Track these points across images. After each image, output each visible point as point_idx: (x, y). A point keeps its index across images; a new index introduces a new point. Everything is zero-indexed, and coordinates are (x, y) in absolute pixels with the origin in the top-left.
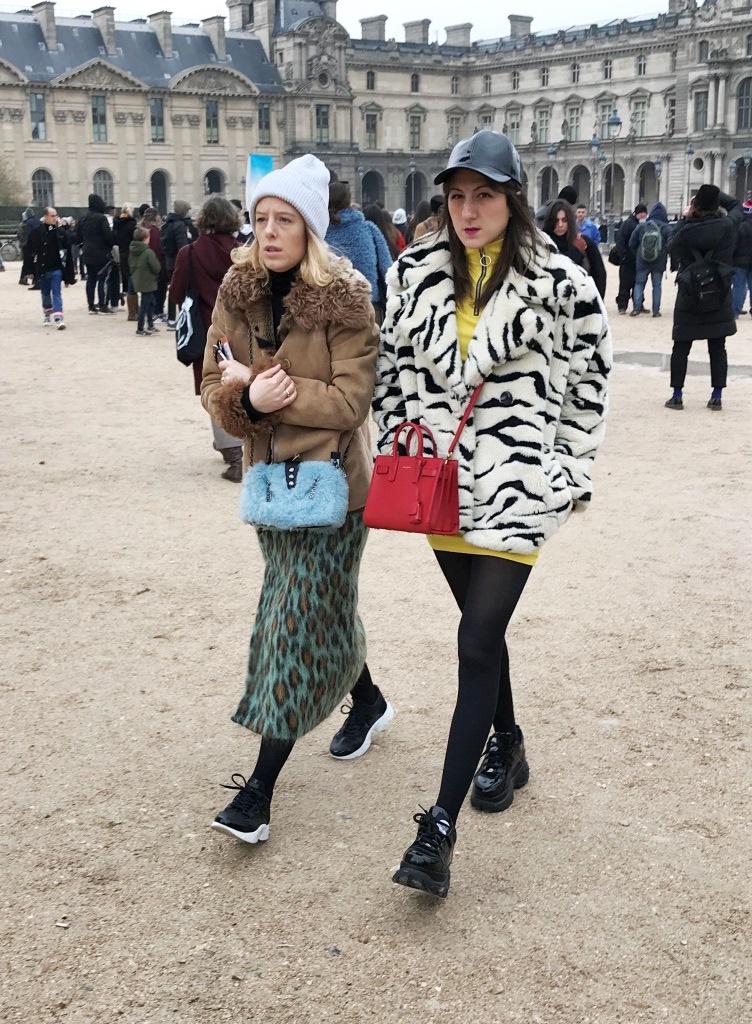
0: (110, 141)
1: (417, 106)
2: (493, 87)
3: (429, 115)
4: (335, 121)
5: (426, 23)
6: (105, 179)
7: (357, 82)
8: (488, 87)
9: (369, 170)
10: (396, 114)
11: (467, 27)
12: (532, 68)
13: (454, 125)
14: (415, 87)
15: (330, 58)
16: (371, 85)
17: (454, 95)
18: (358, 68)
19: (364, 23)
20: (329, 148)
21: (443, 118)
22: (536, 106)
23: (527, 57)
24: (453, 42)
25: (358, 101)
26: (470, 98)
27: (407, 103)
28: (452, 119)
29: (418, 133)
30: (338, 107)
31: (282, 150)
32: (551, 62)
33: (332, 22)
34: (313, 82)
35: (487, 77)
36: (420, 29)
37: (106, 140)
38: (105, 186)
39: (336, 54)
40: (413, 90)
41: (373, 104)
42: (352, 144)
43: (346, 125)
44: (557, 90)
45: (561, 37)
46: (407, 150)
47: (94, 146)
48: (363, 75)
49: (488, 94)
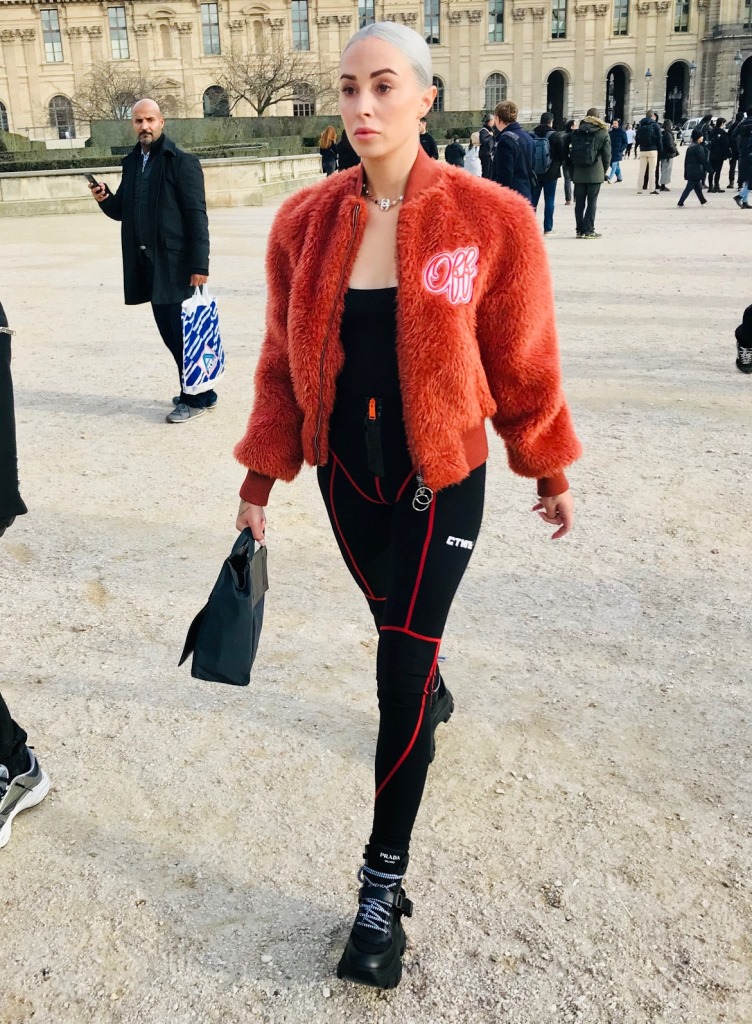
0: (506, 41)
6: (498, 83)
31: (701, 37)
37: (503, 40)
38: (498, 90)
47: (489, 48)
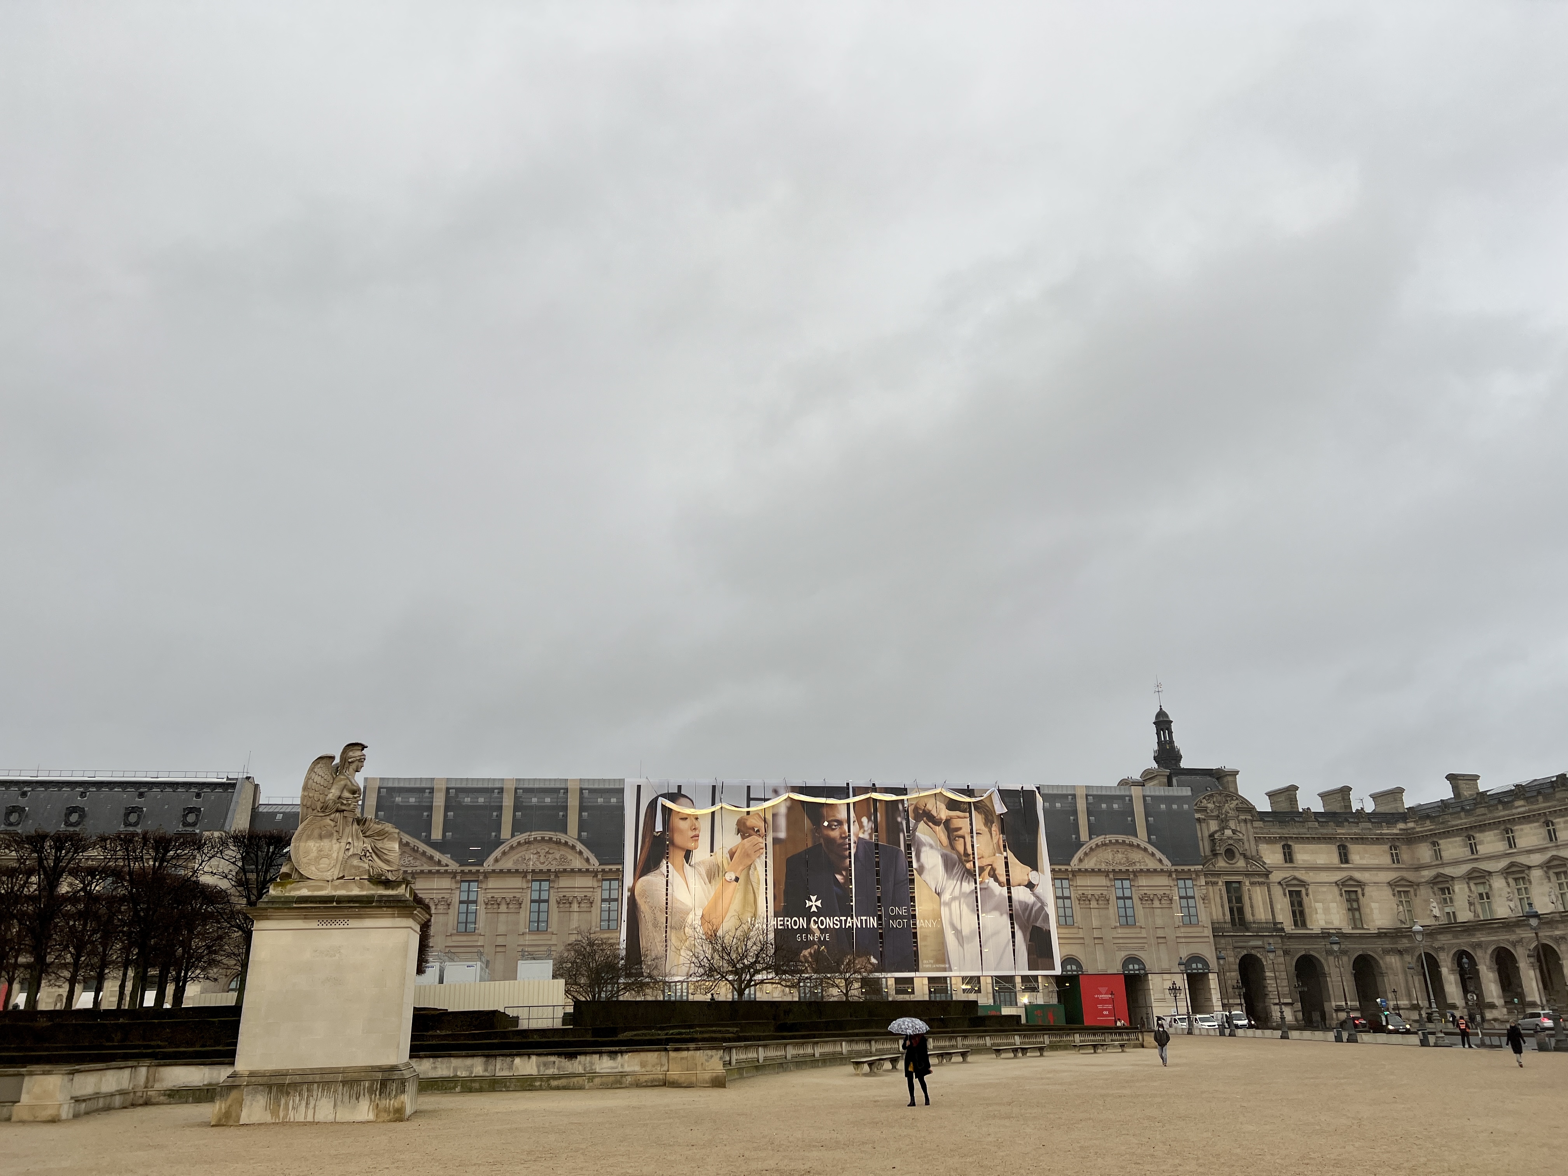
1: (1351, 879)
2: (1443, 854)
3: (1367, 889)
4: (1250, 899)
5: (1345, 792)
7: (1272, 856)
8: (1438, 854)
9: (1303, 953)
10: (1324, 889)
11: (1397, 793)
12: (1491, 830)
13: (1403, 899)
14: (1344, 858)
15: (1234, 832)
16: (1289, 856)
17: (1395, 866)
18: (1270, 841)
19: (1271, 795)
20: (1247, 930)
21: (1387, 892)
22: (1506, 872)
23: (1480, 818)
24: (1382, 809)
25: (1276, 876)
26: (1419, 868)
27: (1338, 876)
28: (1399, 892)
29: (1358, 909)
30: (1252, 884)
32: (1513, 821)
33: (1235, 796)
34: (1220, 858)
35: (1434, 844)
36: (1339, 797)
39: (1242, 827)
40: (1342, 862)
41: (1295, 878)
42: (1275, 924)
43: (1264, 903)
44: (1530, 852)
45: (1520, 792)
46: (1348, 930)
48: (1278, 847)
49: (1440, 862)
